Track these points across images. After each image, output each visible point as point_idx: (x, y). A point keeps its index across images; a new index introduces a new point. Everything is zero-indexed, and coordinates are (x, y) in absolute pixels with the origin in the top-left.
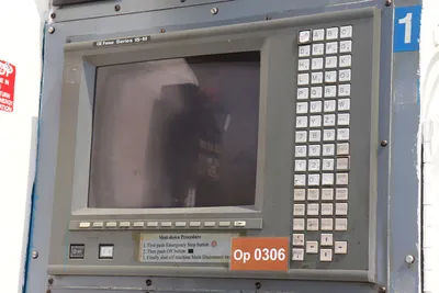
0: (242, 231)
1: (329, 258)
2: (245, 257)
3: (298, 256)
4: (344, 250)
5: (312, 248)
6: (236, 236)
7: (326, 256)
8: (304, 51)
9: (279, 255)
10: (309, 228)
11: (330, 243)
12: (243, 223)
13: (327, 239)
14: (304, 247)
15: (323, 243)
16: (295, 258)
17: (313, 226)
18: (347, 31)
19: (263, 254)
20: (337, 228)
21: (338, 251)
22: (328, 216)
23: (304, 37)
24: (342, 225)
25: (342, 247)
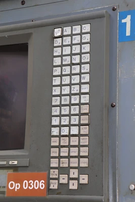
0: (15, 168)
1: (75, 187)
2: (16, 186)
3: (54, 185)
4: (86, 181)
5: (64, 179)
6: (11, 172)
7: (73, 186)
8: (58, 42)
9: (40, 185)
10: (61, 165)
11: (76, 176)
12: (16, 163)
13: (74, 173)
14: (58, 179)
15: (72, 176)
16: (51, 187)
17: (65, 163)
18: (87, 28)
19: (29, 185)
20: (81, 165)
21: (82, 182)
22: (75, 157)
23: (57, 32)
24: (84, 163)
25: (84, 179)
